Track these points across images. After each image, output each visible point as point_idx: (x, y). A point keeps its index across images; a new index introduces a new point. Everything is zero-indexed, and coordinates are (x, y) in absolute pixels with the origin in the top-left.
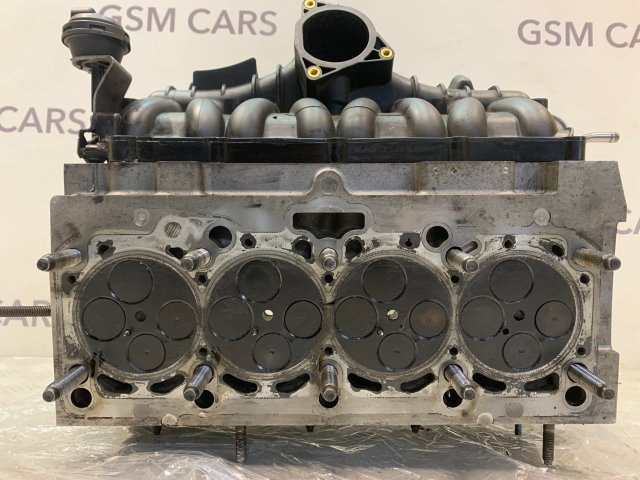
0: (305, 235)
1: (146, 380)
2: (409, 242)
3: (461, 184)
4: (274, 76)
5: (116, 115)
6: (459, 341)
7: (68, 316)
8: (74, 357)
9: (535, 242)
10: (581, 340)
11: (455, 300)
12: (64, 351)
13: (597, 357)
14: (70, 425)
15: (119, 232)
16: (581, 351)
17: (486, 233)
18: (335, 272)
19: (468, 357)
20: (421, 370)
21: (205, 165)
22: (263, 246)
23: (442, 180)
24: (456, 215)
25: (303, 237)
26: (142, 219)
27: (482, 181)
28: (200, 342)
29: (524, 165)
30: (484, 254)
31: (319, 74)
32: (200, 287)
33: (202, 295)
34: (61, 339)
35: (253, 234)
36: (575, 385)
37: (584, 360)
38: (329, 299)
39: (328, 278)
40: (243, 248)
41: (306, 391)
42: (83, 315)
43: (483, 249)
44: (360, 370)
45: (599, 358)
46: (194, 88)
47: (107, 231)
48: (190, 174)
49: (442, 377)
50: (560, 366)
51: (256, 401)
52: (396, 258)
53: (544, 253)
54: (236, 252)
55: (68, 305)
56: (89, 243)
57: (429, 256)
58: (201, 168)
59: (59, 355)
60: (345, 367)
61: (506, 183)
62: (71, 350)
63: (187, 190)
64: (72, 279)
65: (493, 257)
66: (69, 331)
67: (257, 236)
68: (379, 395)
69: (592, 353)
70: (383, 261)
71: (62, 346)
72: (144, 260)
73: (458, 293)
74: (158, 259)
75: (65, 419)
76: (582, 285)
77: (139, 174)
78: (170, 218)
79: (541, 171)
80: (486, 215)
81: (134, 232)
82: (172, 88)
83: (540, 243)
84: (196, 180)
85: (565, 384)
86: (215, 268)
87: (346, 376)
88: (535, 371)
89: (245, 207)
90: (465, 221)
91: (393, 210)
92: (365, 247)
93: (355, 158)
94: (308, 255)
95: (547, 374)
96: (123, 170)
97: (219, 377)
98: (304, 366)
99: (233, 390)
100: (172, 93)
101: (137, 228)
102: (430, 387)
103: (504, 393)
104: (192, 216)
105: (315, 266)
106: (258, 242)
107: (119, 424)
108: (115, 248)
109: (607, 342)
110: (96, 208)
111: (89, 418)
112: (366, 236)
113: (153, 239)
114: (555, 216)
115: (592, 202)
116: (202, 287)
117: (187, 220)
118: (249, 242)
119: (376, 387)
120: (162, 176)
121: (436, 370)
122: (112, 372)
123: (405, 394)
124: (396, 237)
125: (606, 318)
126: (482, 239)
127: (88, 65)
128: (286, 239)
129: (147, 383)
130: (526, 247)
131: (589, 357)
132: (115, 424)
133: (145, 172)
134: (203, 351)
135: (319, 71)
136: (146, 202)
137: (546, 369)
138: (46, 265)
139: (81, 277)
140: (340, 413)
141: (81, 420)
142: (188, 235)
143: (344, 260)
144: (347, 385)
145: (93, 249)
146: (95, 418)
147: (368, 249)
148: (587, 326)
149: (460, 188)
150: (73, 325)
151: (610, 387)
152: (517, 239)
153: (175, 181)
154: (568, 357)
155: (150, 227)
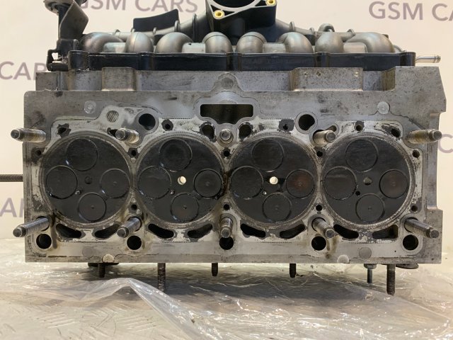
0: (209, 121)
1: (92, 228)
2: (286, 126)
3: (324, 84)
4: (191, 22)
5: (75, 40)
6: (323, 200)
7: (35, 180)
8: (39, 211)
9: (379, 127)
10: (414, 200)
11: (319, 169)
12: (31, 206)
13: (426, 214)
14: (36, 261)
15: (73, 117)
16: (414, 208)
17: (342, 119)
18: (231, 148)
19: (330, 212)
20: (295, 222)
21: (137, 72)
22: (178, 129)
23: (310, 81)
24: (320, 106)
25: (208, 122)
26: (90, 108)
27: (339, 82)
28: (132, 199)
29: (370, 72)
30: (341, 135)
31: (223, 16)
32: (132, 159)
33: (133, 165)
34: (30, 197)
35: (171, 120)
36: (410, 234)
37: (416, 215)
38: (227, 169)
39: (226, 153)
40: (164, 130)
41: (210, 237)
42: (47, 180)
43: (340, 131)
44: (249, 221)
45: (428, 214)
46: (133, 30)
47: (65, 117)
48: (126, 76)
49: (310, 228)
50: (398, 220)
51: (173, 244)
52: (277, 139)
53: (386, 135)
54: (158, 133)
55: (35, 171)
56: (52, 125)
57: (301, 137)
58: (134, 74)
59: (28, 209)
60: (239, 219)
61: (357, 84)
62: (38, 206)
63: (123, 88)
64: (39, 152)
65: (348, 137)
66: (36, 191)
67: (174, 121)
68: (263, 240)
69: (423, 210)
70: (266, 141)
71: (30, 202)
72: (91, 139)
73: (322, 164)
74: (101, 137)
75: (32, 257)
76: (414, 158)
77: (90, 79)
78: (111, 108)
79: (383, 77)
80: (343, 106)
81: (84, 117)
82: (118, 31)
83: (383, 127)
84: (130, 81)
85: (403, 234)
86: (143, 145)
87: (239, 225)
88: (380, 223)
89: (166, 100)
90: (327, 111)
91: (274, 103)
92: (254, 130)
93: (247, 68)
94: (212, 136)
95: (389, 225)
96: (78, 75)
97: (146, 226)
98: (209, 218)
99: (156, 236)
100: (118, 34)
101: (86, 115)
102: (301, 235)
103: (357, 240)
104: (127, 106)
105: (216, 144)
106: (175, 126)
107: (71, 261)
108: (70, 130)
109: (434, 203)
110: (56, 100)
111: (49, 257)
112: (255, 122)
113: (98, 123)
114: (393, 107)
115: (420, 97)
116: (133, 159)
117: (123, 109)
118: (168, 126)
119: (261, 234)
120: (105, 78)
121: (305, 222)
122: (66, 222)
123: (283, 240)
124: (276, 123)
125: (432, 186)
126: (340, 124)
127: (56, 7)
128: (196, 124)
129: (92, 230)
130: (372, 130)
131: (420, 213)
132: (69, 261)
133: (94, 77)
134: (134, 207)
135: (223, 14)
136: (94, 96)
137: (388, 222)
138: (18, 134)
139: (45, 151)
140: (234, 254)
141: (43, 258)
142: (123, 120)
143: (238, 140)
144: (240, 233)
145: (55, 130)
146: (53, 256)
147: (256, 132)
148: (418, 189)
149: (323, 87)
150: (39, 187)
151: (435, 229)
152: (365, 124)
153: (115, 81)
154: (404, 213)
155: (96, 114)
